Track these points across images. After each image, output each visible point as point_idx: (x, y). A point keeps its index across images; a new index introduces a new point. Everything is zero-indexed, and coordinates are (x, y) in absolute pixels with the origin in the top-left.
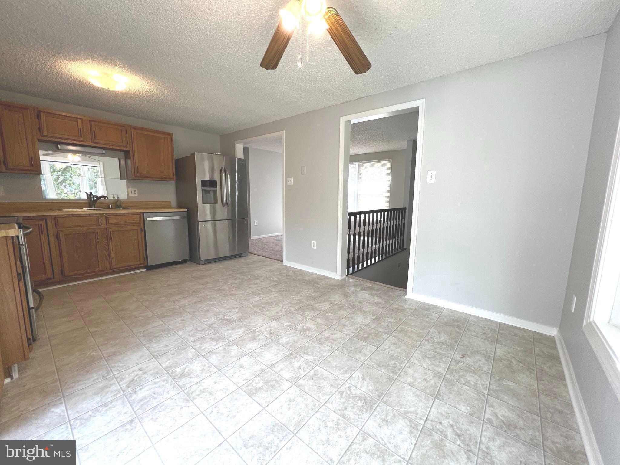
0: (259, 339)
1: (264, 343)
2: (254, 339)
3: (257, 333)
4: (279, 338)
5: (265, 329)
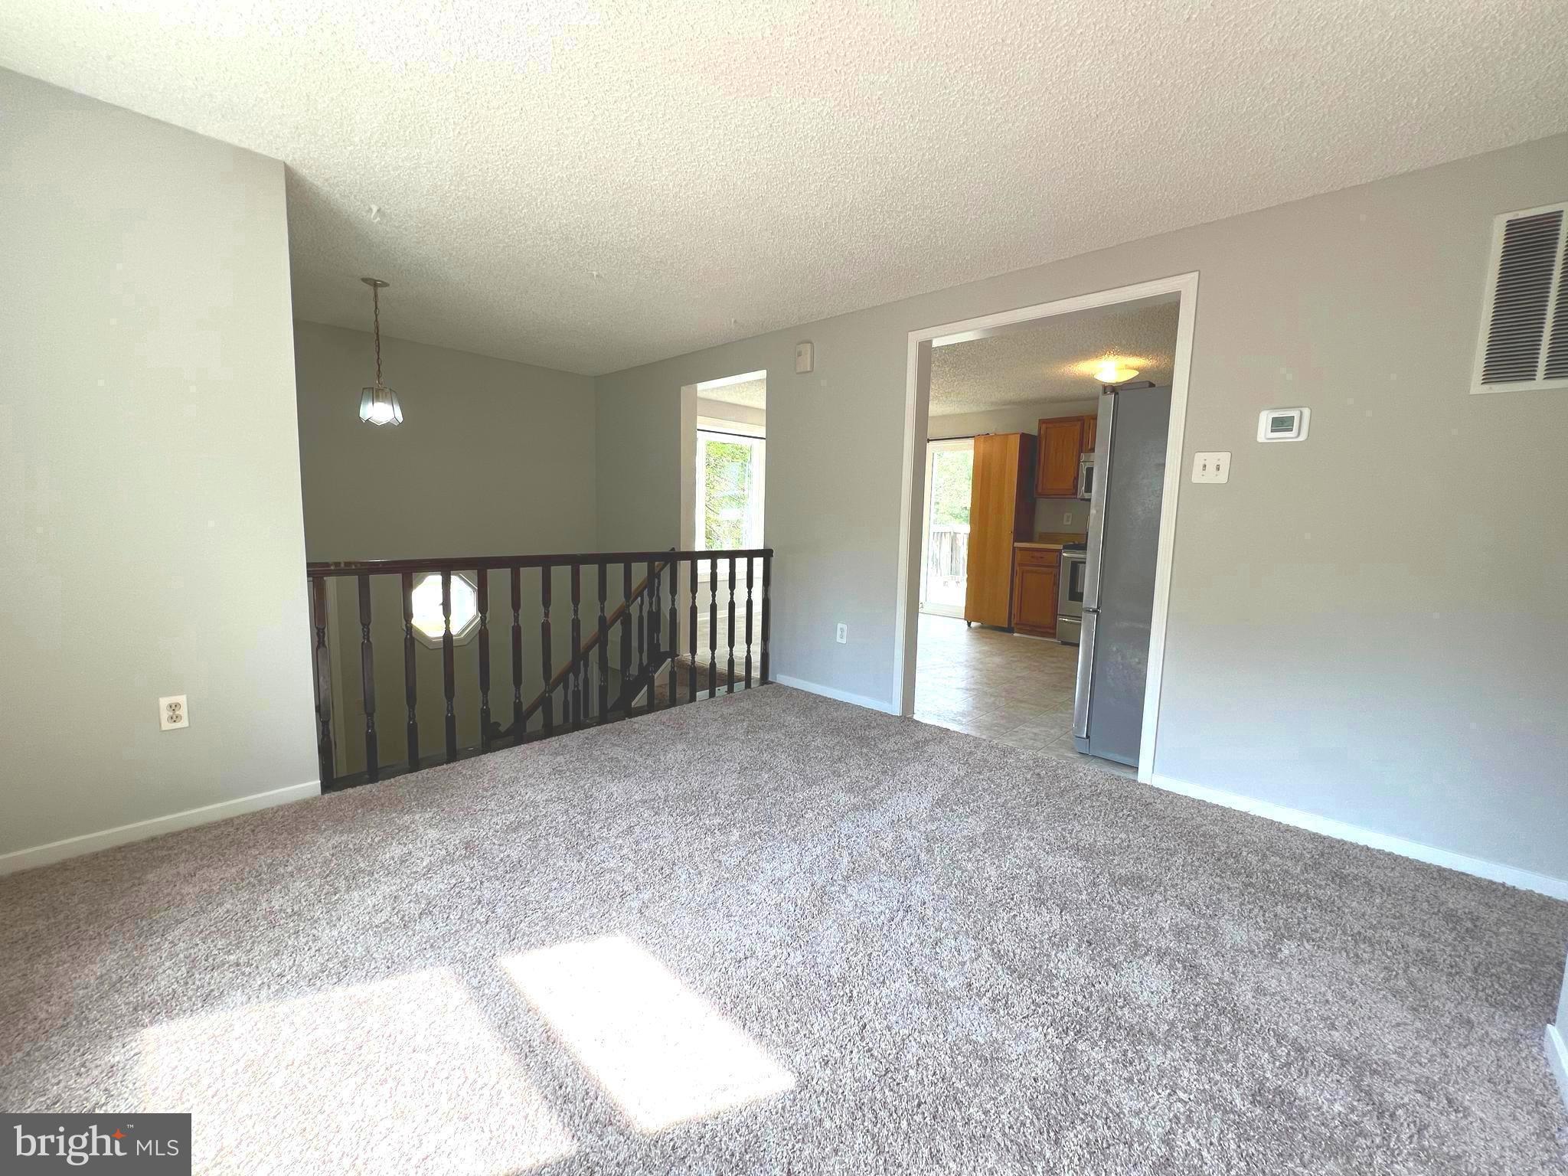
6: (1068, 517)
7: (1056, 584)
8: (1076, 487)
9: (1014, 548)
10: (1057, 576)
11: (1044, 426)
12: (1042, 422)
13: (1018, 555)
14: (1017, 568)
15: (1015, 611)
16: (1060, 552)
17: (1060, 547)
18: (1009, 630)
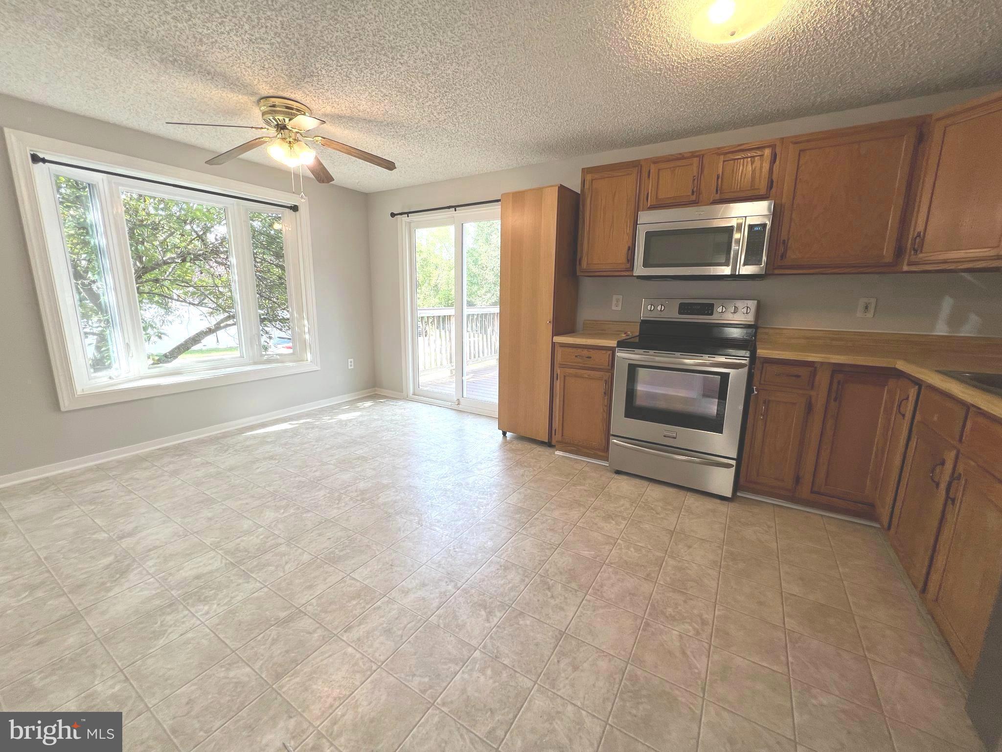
0: (356, 491)
1: (350, 488)
2: (363, 492)
3: (359, 498)
4: (328, 495)
5: (347, 504)
6: (617, 301)
7: (608, 393)
8: (631, 260)
9: (553, 344)
10: (610, 383)
11: (589, 177)
12: (586, 171)
13: (559, 352)
14: (558, 370)
15: (556, 424)
16: (612, 350)
17: (613, 343)
18: (549, 444)
